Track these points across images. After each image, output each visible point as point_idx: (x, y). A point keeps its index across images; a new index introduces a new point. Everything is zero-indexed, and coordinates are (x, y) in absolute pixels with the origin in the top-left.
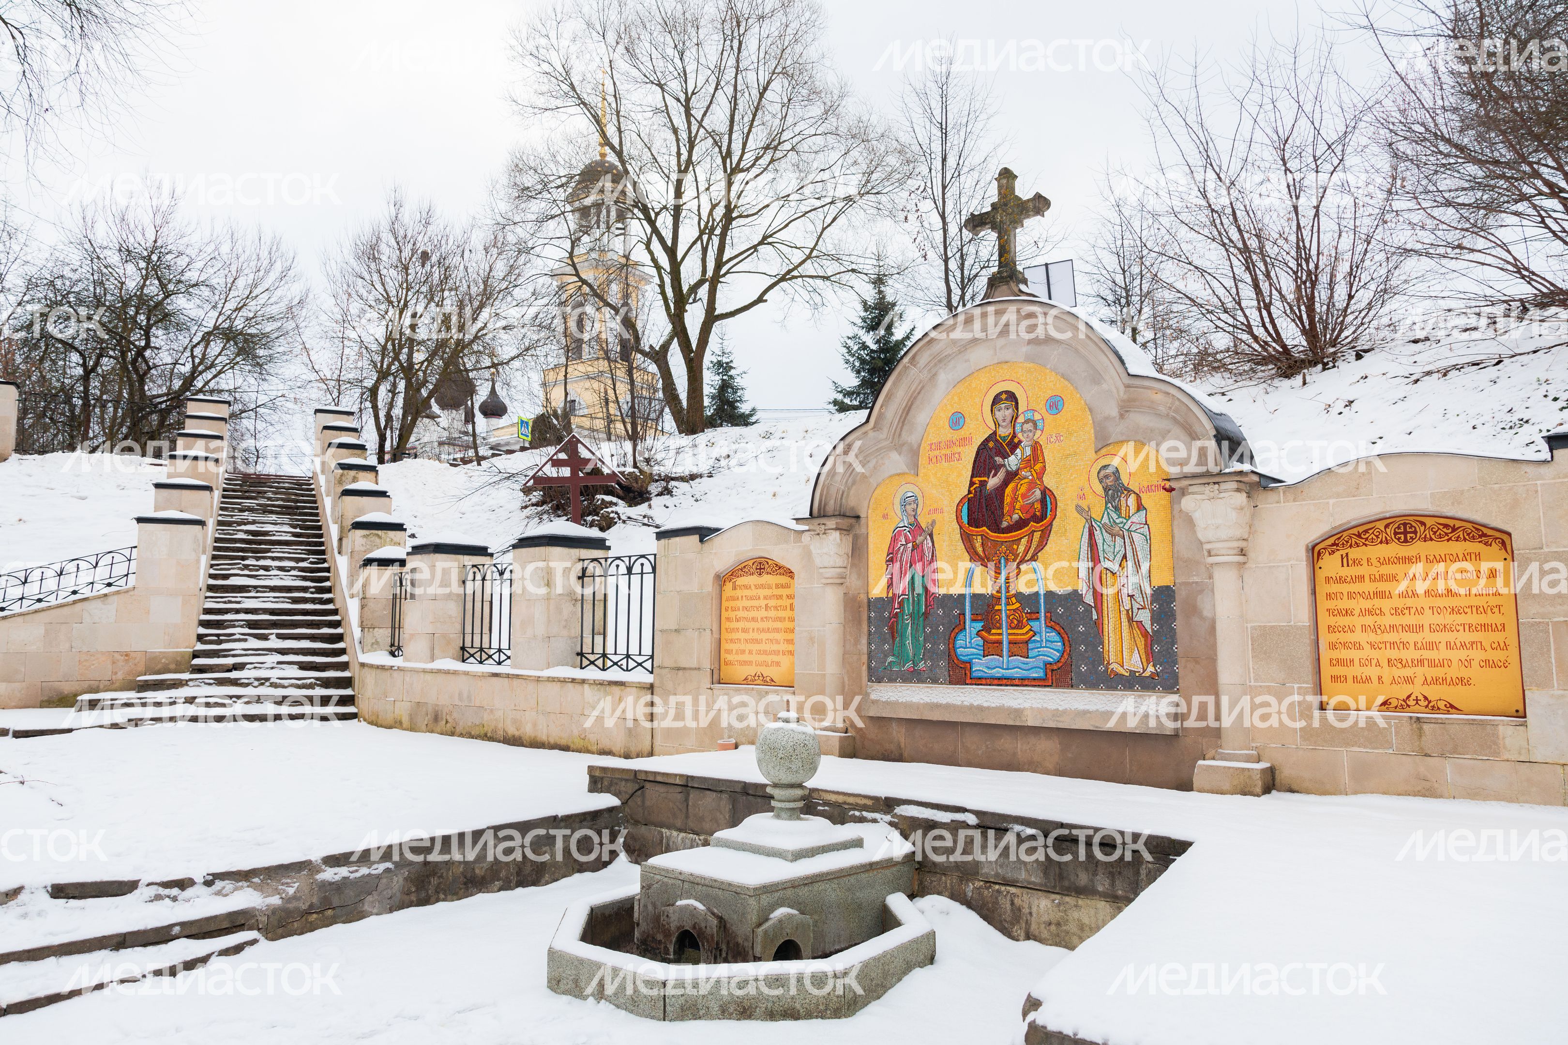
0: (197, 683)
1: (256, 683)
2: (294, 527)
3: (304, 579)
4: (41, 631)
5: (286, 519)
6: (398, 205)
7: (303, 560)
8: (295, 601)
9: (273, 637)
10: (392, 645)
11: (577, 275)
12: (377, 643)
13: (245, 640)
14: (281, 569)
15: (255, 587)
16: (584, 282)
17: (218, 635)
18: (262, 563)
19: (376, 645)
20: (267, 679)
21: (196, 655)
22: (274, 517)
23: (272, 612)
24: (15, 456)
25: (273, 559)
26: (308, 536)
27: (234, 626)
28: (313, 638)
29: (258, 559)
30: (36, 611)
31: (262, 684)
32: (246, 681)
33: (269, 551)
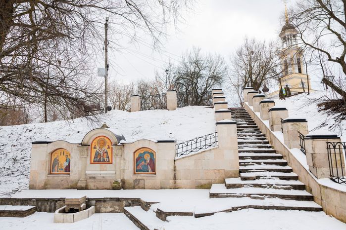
0: (247, 186)
1: (268, 187)
2: (246, 122)
3: (258, 139)
4: (194, 162)
5: (243, 119)
6: (247, 40)
7: (254, 132)
8: (260, 147)
9: (262, 163)
10: (331, 176)
11: (305, 43)
12: (323, 174)
13: (254, 165)
14: (249, 136)
15: (245, 142)
16: (307, 44)
17: (244, 163)
18: (243, 134)
19: (323, 175)
20: (272, 185)
21: (240, 171)
22: (240, 119)
23: (255, 152)
24: (177, 108)
25: (246, 132)
26: (252, 124)
27: (247, 159)
28: (277, 164)
29: (241, 132)
30: (191, 156)
31: (270, 187)
32: (264, 186)
33: (243, 130)
